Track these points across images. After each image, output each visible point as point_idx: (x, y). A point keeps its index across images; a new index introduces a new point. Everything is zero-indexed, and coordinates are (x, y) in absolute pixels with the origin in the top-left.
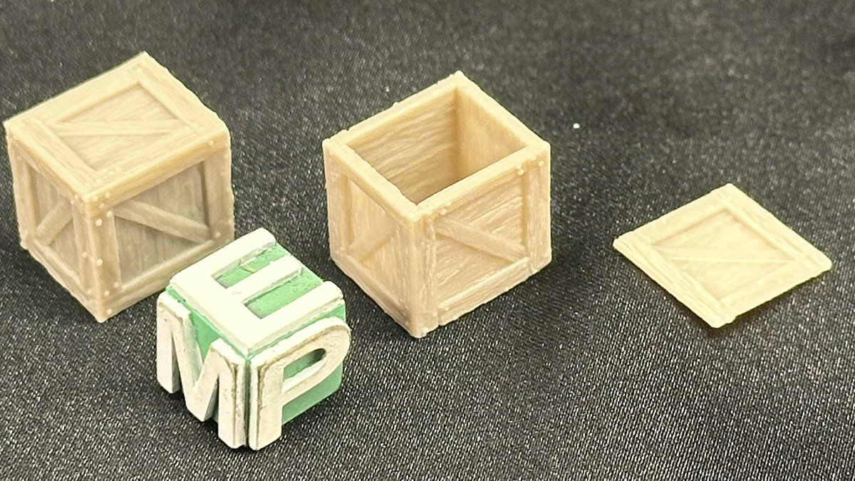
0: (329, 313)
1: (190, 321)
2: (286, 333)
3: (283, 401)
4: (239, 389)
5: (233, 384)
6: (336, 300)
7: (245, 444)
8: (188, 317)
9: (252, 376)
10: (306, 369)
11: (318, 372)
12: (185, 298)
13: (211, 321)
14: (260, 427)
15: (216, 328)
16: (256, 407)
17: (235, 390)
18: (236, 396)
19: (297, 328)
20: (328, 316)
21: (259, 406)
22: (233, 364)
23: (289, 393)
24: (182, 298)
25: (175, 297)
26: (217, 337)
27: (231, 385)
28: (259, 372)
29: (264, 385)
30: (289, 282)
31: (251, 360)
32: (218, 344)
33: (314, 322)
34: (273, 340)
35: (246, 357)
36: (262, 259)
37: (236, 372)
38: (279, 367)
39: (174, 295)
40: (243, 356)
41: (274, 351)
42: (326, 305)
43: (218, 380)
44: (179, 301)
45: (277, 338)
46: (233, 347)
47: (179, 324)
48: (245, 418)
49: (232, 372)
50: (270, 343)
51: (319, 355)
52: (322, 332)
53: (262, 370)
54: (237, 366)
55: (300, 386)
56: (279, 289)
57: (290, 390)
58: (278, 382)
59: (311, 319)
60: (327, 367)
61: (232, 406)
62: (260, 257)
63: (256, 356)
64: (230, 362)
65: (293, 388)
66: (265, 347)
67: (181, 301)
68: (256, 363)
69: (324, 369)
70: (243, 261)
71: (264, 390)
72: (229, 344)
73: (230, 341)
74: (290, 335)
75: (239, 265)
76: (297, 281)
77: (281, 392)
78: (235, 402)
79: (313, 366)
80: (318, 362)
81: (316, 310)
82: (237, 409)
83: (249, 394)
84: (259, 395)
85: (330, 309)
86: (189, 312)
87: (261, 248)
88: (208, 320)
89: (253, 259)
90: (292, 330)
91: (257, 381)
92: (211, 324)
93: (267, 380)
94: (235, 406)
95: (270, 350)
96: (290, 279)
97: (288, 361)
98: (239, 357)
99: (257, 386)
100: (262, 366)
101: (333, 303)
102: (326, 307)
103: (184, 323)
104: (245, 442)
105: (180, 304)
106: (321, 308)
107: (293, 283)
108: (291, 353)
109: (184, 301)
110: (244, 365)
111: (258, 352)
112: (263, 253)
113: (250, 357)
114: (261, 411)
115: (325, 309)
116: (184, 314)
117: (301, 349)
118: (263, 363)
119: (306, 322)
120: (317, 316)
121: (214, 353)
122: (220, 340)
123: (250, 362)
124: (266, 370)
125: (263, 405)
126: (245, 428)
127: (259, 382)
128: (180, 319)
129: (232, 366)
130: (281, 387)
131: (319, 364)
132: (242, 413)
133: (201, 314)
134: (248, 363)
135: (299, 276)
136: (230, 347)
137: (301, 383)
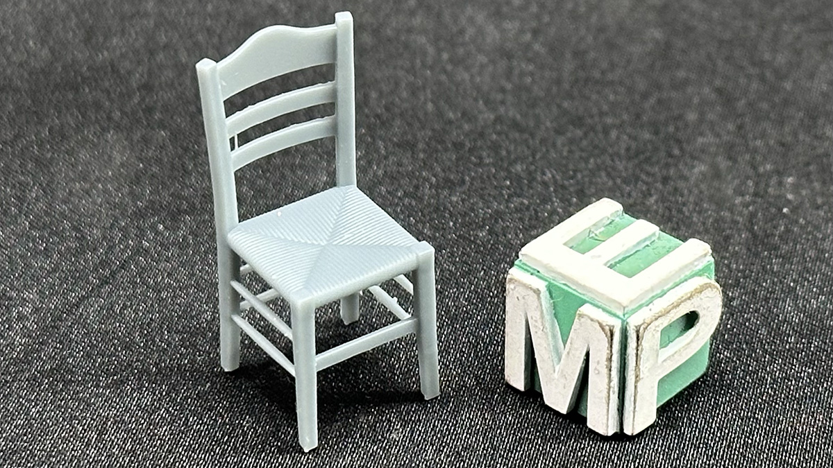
0: (700, 271)
1: (547, 293)
2: (659, 291)
3: (659, 375)
4: (616, 357)
5: (609, 352)
6: (705, 255)
7: (618, 431)
8: (546, 289)
9: (629, 340)
10: (678, 339)
11: (692, 341)
12: (539, 270)
13: (574, 288)
14: (637, 404)
15: (580, 294)
16: (633, 377)
17: (610, 360)
18: (611, 367)
19: (669, 286)
20: (699, 274)
21: (637, 377)
22: (607, 325)
23: (665, 364)
24: (535, 270)
25: (526, 270)
26: (584, 302)
27: (606, 352)
28: (638, 332)
29: (642, 350)
30: (648, 246)
31: (628, 321)
32: (586, 309)
33: (686, 280)
34: (647, 299)
35: (622, 317)
36: (611, 228)
37: (612, 335)
38: (657, 329)
39: (525, 268)
40: (618, 317)
41: (650, 310)
42: (695, 261)
43: (588, 354)
44: (532, 274)
45: (650, 296)
46: (604, 310)
47: (536, 296)
48: (618, 397)
49: (606, 336)
50: (643, 302)
51: (691, 319)
52: (696, 289)
53: (642, 329)
54: (613, 326)
55: (675, 355)
56: (638, 253)
57: (665, 361)
58: (655, 348)
59: (682, 276)
60: (700, 335)
61: (607, 380)
62: (608, 227)
63: (632, 316)
64: (604, 324)
65: (669, 358)
66: (641, 307)
67: (535, 273)
68: (633, 322)
69: (697, 338)
70: (592, 230)
71: (642, 356)
72: (599, 307)
73: (600, 304)
74: (663, 294)
75: (589, 236)
76: (655, 245)
77: (657, 362)
78: (610, 375)
79: (686, 334)
80: (690, 330)
81: (686, 266)
82: (612, 384)
83: (625, 363)
84: (637, 364)
85: (700, 267)
86: (547, 283)
87: (609, 216)
88: (569, 287)
89: (603, 229)
90: (665, 288)
91: (636, 344)
92: (574, 290)
93: (645, 343)
94: (610, 381)
95: (645, 309)
96: (648, 243)
97: (665, 322)
98: (614, 318)
99: (635, 351)
100: (640, 326)
101: (703, 259)
102: (696, 263)
103: (541, 295)
104: (619, 428)
105: (534, 277)
106: (692, 263)
107: (652, 247)
108: (668, 312)
109: (538, 272)
110: (620, 326)
111: (634, 311)
112: (610, 223)
113: (626, 316)
114: (639, 384)
115: (696, 266)
116: (541, 286)
117: (678, 309)
118: (642, 322)
119: (678, 280)
120: (688, 273)
121: (582, 320)
122: (587, 305)
123: (627, 323)
124: (645, 329)
125: (641, 376)
126: (618, 410)
127: (638, 346)
128: (537, 292)
129: (607, 328)
130: (658, 355)
131: (692, 331)
132: (616, 390)
133: (559, 283)
134: (625, 323)
135: (656, 241)
136: (600, 310)
137: (675, 353)
